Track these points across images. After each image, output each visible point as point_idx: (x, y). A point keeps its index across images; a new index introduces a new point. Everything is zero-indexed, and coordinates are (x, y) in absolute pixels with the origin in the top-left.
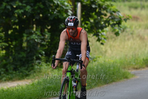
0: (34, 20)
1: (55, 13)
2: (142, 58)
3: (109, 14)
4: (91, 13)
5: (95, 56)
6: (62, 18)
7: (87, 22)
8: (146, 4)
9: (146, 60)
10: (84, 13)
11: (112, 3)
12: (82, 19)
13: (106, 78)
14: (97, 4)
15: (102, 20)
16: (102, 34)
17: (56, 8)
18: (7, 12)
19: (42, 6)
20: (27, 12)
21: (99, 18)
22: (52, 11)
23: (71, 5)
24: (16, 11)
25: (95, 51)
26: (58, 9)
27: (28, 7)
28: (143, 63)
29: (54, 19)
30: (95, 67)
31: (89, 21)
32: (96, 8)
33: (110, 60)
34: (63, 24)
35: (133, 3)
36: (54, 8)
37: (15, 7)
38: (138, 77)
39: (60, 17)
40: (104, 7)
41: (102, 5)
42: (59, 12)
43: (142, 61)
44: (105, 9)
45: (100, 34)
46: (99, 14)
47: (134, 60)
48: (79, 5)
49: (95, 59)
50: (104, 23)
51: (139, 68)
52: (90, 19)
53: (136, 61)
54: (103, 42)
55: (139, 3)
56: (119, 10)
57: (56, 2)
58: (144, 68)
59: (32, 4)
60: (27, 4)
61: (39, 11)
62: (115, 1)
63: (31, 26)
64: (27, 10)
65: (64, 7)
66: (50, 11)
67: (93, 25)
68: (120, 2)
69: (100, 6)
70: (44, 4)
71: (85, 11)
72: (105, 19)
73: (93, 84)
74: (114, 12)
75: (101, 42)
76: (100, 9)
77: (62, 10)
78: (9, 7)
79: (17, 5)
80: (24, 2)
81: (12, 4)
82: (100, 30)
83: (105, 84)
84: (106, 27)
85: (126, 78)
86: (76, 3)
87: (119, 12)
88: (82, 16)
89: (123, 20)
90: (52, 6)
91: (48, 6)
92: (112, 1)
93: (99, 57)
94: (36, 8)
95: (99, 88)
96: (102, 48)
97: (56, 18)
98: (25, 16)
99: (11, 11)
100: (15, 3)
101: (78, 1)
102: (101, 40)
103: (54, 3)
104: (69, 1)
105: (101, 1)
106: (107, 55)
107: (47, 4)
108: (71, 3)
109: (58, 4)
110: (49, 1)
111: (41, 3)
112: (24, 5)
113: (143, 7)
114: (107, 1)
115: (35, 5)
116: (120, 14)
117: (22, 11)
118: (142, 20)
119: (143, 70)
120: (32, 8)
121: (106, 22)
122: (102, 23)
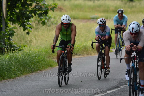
3: (34, 4)
5: (20, 45)
7: (12, 12)
10: (9, 4)
12: (8, 9)
13: (32, 67)
15: (28, 10)
16: (28, 24)
25: (21, 41)
31: (15, 12)
33: (35, 49)
45: (26, 24)
46: (24, 4)
49: (21, 49)
50: (29, 13)
52: (15, 8)
54: (29, 32)
67: (19, 15)
71: (10, 2)
72: (30, 9)
73: (19, 73)
75: (27, 31)
82: (26, 20)
83: (30, 73)
84: (32, 17)
85: (51, 66)
87: (44, 1)
88: (8, 6)
89: (50, 9)
93: (25, 47)
95: (24, 76)
96: (27, 38)
102: (27, 29)
106: (32, 44)
121: (31, 12)
122: (28, 13)
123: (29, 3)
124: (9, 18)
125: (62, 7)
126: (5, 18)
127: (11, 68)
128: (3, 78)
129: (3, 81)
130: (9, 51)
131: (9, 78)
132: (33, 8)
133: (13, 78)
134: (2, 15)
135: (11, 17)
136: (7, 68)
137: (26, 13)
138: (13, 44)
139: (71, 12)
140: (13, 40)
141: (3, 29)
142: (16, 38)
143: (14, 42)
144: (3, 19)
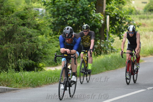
0: (80, 27)
1: (93, 22)
2: (147, 50)
3: (127, 23)
4: (116, 22)
5: (118, 49)
6: (97, 25)
7: (113, 28)
8: (150, 16)
9: (151, 51)
10: (111, 22)
11: (129, 16)
12: (110, 26)
14: (119, 16)
16: (122, 35)
17: (93, 19)
18: (62, 22)
19: (84, 18)
20: (75, 22)
21: (121, 25)
22: (91, 21)
23: (102, 17)
24: (68, 21)
25: (118, 46)
26: (95, 19)
27: (76, 19)
28: (148, 53)
29: (93, 26)
30: (118, 56)
31: (115, 27)
32: (119, 19)
34: (98, 29)
35: (142, 15)
36: (92, 19)
37: (68, 18)
38: (146, 61)
39: (96, 24)
40: (123, 18)
41: (122, 17)
42: (95, 21)
43: (148, 52)
44: (125, 19)
45: (121, 35)
46: (120, 23)
47: (143, 51)
48: (108, 17)
51: (146, 56)
52: (115, 25)
53: (144, 52)
55: (145, 15)
56: (133, 20)
57: (93, 15)
58: (149, 56)
59: (78, 17)
60: (75, 17)
61: (83, 21)
62: (131, 15)
63: (78, 30)
64: (75, 21)
65: (98, 18)
66: (90, 21)
67: (117, 29)
68: (133, 15)
69: (121, 18)
70: (86, 17)
71: (112, 21)
72: (124, 26)
73: (117, 66)
74: (131, 21)
75: (122, 40)
76: (121, 20)
77: (97, 21)
78: (63, 19)
79: (69, 17)
80: (73, 15)
81: (65, 17)
82: (121, 33)
84: (125, 30)
86: (106, 16)
87: (133, 21)
88: (110, 24)
89: (136, 26)
90: (91, 18)
91: (88, 18)
92: (128, 14)
94: (81, 19)
95: (121, 69)
97: (94, 25)
98: (74, 24)
99: (65, 21)
100: (68, 16)
101: (108, 14)
102: (122, 38)
103: (92, 16)
104: (102, 15)
105: (122, 15)
107: (88, 17)
108: (103, 16)
109: (95, 17)
110: (89, 15)
111: (84, 16)
112: (73, 17)
113: (148, 18)
114: (125, 14)
115: (80, 18)
116: (134, 22)
117: (72, 21)
118: (148, 26)
119: (148, 57)
120: (78, 20)
121: (125, 27)
122: (123, 28)
123: (123, 21)
124: (111, 31)
125: (146, 24)
126: (109, 31)
127: (112, 63)
128: (107, 70)
129: (107, 72)
130: (110, 52)
131: (111, 70)
132: (126, 25)
133: (113, 70)
134: (106, 29)
135: (112, 30)
136: (110, 64)
137: (122, 28)
138: (113, 48)
139: (151, 27)
140: (113, 46)
141: (107, 38)
142: (115, 44)
143: (114, 47)
144: (107, 32)
